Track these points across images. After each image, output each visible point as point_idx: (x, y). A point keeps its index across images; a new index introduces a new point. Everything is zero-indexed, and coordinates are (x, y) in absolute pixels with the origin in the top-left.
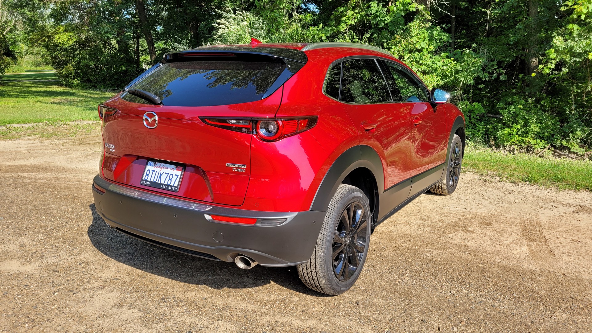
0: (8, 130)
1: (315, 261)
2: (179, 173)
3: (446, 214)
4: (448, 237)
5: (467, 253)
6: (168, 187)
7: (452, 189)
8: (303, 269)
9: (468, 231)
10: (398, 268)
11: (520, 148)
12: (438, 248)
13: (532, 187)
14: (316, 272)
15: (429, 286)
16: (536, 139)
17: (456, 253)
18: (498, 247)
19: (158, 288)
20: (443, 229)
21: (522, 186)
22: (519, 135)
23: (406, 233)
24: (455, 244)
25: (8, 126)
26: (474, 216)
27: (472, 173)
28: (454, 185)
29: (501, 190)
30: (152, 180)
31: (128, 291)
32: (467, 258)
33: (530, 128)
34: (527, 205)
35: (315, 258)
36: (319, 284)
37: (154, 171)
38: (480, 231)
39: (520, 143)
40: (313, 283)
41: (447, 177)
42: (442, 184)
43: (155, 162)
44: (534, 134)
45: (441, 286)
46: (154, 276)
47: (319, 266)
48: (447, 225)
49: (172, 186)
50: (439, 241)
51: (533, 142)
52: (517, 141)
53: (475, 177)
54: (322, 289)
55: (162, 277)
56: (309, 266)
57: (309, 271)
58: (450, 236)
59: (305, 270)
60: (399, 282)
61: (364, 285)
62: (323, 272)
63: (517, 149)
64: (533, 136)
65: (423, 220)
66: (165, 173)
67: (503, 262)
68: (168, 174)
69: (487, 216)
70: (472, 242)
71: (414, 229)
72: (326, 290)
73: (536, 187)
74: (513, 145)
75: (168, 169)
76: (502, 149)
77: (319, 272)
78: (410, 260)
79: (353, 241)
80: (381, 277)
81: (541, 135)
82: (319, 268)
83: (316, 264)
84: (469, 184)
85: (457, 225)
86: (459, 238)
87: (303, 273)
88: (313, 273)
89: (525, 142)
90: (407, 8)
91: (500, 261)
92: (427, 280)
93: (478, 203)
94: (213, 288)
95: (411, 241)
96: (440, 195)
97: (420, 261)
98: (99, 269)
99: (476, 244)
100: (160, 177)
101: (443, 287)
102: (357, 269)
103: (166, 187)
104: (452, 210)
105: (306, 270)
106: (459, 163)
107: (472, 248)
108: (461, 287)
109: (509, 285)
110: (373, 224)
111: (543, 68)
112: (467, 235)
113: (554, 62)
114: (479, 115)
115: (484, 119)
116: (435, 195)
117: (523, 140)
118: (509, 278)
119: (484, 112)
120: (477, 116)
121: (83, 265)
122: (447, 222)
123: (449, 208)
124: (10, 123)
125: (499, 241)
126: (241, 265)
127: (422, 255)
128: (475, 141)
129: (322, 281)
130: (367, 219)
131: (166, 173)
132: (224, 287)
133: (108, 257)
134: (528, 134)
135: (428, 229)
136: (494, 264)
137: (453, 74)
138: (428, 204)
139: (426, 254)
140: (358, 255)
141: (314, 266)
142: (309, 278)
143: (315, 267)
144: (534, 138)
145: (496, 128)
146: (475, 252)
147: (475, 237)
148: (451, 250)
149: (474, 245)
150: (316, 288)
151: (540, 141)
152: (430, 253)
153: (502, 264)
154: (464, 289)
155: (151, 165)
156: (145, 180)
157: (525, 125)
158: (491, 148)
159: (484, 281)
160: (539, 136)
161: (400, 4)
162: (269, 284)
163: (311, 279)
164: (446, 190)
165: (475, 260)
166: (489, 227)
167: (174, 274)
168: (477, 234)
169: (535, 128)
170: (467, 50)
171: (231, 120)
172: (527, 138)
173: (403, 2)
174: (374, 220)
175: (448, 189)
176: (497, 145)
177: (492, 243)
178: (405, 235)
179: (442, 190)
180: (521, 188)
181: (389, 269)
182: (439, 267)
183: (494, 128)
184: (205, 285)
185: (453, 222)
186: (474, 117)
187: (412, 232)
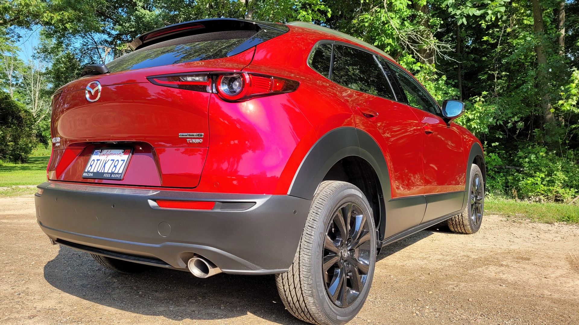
0: (13, 190)
1: (299, 272)
2: (126, 157)
3: (471, 250)
4: (478, 270)
5: (504, 286)
6: (111, 175)
7: (476, 227)
8: (284, 286)
9: (502, 265)
10: (415, 301)
11: (547, 198)
12: (466, 281)
13: (571, 227)
14: (301, 287)
15: (459, 319)
16: (564, 188)
17: (490, 286)
18: (544, 280)
19: (101, 318)
20: (470, 263)
21: (559, 226)
22: (544, 185)
23: (423, 267)
24: (487, 277)
25: (14, 187)
26: (506, 252)
27: (498, 216)
28: (478, 222)
29: (535, 230)
30: (95, 171)
31: (61, 321)
32: (505, 291)
33: (555, 177)
34: (570, 243)
35: (299, 268)
36: (306, 306)
37: (99, 160)
38: (516, 265)
39: (546, 193)
40: (299, 306)
41: (469, 210)
42: (464, 219)
43: (101, 150)
44: (561, 183)
45: (475, 320)
46: (100, 307)
47: (305, 279)
48: (474, 259)
49: (116, 174)
50: (466, 275)
51: (561, 191)
52: (543, 191)
53: (501, 219)
54: (310, 314)
55: (111, 308)
56: (291, 280)
57: (292, 287)
58: (480, 269)
59: (286, 287)
60: (417, 315)
61: (369, 317)
62: (311, 288)
63: (544, 200)
64: (561, 185)
65: (443, 255)
66: (110, 160)
67: (554, 295)
68: (113, 160)
69: (523, 252)
70: (510, 276)
71: (434, 263)
72: (316, 315)
73: (576, 227)
74: (539, 195)
75: (114, 155)
76: (526, 200)
77: (305, 287)
78: (431, 292)
79: (353, 255)
80: (393, 309)
81: (569, 184)
82: (305, 282)
83: (301, 276)
84: (495, 225)
85: (486, 259)
86: (492, 271)
87: (285, 291)
88: (297, 289)
89: (551, 192)
90: (411, 66)
91: (550, 294)
92: (454, 313)
93: (509, 241)
94: (171, 319)
95: (431, 273)
96: (462, 233)
97: (443, 294)
98: (38, 299)
99: (514, 278)
100: (104, 166)
101: (478, 320)
102: (359, 295)
103: (109, 176)
104: (478, 247)
105: (288, 287)
106: (482, 199)
107: (510, 281)
108: (503, 321)
109: (569, 319)
110: (379, 241)
111: (563, 104)
112: (501, 268)
113: (575, 98)
114: (497, 167)
115: (502, 171)
116: (456, 234)
117: (549, 190)
118: (566, 312)
119: (501, 163)
120: (494, 168)
121: (22, 295)
122: (473, 257)
123: (474, 245)
124: (17, 184)
125: (543, 274)
126: (196, 272)
127: (446, 288)
128: (495, 194)
129: (310, 300)
130: (371, 231)
131: (112, 160)
132: (186, 318)
133: (55, 288)
134: (555, 183)
135: (451, 263)
136: (542, 297)
137: (465, 123)
138: (448, 241)
139: (451, 286)
140: (361, 277)
141: (298, 279)
142: (292, 299)
143: (300, 280)
144: (561, 187)
145: (517, 179)
146: (515, 285)
147: (511, 271)
148: (483, 283)
149: (512, 278)
150: (302, 314)
151: (568, 190)
152: (456, 285)
153: (553, 297)
154: (507, 323)
155: (97, 154)
156: (88, 172)
157: (549, 174)
158: (515, 200)
159: (533, 314)
160: (567, 185)
161: (404, 63)
162: (245, 316)
163: (295, 299)
164: (469, 226)
165: (516, 293)
166: (527, 261)
167: (128, 305)
168: (514, 267)
169: (561, 175)
170: (477, 98)
171: (186, 76)
172: (554, 187)
173: (407, 62)
174: (380, 236)
175: (470, 224)
176: (520, 196)
177: (535, 277)
178: (423, 269)
179: (464, 227)
180: (558, 228)
181: (403, 301)
182: (470, 300)
183: (514, 179)
184: (162, 316)
185: (481, 257)
186: (491, 169)
187: (431, 266)
